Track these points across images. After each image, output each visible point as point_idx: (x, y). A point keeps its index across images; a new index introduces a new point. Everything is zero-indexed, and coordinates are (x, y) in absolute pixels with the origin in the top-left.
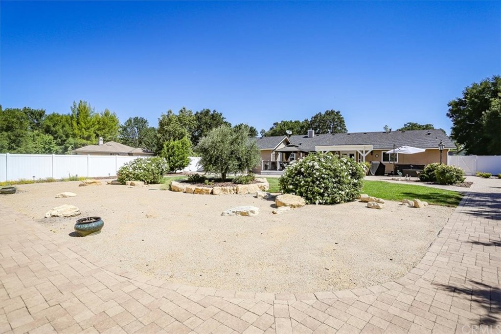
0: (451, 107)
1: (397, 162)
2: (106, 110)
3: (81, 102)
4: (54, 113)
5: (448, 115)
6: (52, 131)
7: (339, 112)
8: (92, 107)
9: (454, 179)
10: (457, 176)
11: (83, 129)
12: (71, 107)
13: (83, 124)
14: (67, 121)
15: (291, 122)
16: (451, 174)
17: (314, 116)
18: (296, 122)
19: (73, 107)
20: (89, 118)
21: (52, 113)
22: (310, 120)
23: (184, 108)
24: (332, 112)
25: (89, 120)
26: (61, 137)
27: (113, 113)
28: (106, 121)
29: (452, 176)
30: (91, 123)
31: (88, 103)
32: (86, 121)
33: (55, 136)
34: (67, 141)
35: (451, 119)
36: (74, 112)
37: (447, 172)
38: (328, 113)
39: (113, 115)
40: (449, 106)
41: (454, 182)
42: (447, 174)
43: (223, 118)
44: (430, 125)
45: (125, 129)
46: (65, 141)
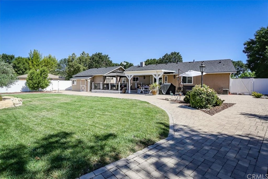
0: (246, 46)
1: (192, 84)
2: (50, 55)
3: (35, 50)
4: (19, 56)
5: (244, 51)
6: (17, 67)
7: (179, 53)
8: (40, 53)
9: (204, 103)
10: (208, 100)
11: (35, 66)
12: (29, 53)
13: (35, 63)
14: (26, 61)
15: (151, 60)
16: (201, 97)
17: (164, 56)
18: (154, 60)
19: (30, 54)
20: (38, 60)
21: (18, 56)
22: (161, 58)
23: (84, 52)
24: (175, 53)
25: (39, 61)
26: (23, 70)
27: (53, 56)
28: (49, 61)
29: (201, 99)
30: (40, 62)
31: (38, 51)
32: (37, 61)
33: (18, 69)
34: (26, 72)
35: (246, 54)
36: (30, 56)
37: (198, 95)
38: (172, 54)
39: (54, 58)
40: (245, 45)
41: (205, 106)
42: (198, 97)
43: (109, 58)
44: (240, 61)
45: (59, 65)
46: (25, 72)
